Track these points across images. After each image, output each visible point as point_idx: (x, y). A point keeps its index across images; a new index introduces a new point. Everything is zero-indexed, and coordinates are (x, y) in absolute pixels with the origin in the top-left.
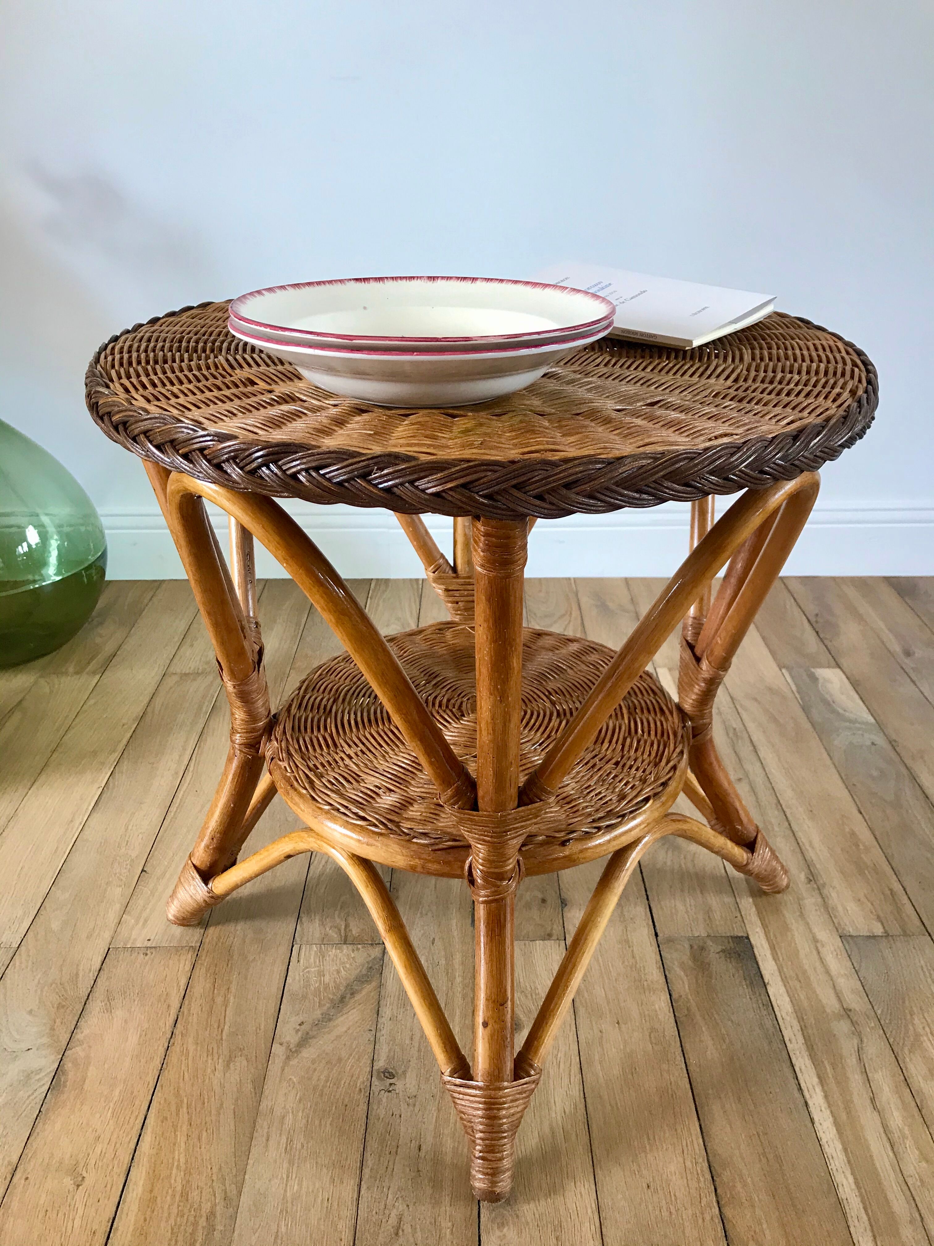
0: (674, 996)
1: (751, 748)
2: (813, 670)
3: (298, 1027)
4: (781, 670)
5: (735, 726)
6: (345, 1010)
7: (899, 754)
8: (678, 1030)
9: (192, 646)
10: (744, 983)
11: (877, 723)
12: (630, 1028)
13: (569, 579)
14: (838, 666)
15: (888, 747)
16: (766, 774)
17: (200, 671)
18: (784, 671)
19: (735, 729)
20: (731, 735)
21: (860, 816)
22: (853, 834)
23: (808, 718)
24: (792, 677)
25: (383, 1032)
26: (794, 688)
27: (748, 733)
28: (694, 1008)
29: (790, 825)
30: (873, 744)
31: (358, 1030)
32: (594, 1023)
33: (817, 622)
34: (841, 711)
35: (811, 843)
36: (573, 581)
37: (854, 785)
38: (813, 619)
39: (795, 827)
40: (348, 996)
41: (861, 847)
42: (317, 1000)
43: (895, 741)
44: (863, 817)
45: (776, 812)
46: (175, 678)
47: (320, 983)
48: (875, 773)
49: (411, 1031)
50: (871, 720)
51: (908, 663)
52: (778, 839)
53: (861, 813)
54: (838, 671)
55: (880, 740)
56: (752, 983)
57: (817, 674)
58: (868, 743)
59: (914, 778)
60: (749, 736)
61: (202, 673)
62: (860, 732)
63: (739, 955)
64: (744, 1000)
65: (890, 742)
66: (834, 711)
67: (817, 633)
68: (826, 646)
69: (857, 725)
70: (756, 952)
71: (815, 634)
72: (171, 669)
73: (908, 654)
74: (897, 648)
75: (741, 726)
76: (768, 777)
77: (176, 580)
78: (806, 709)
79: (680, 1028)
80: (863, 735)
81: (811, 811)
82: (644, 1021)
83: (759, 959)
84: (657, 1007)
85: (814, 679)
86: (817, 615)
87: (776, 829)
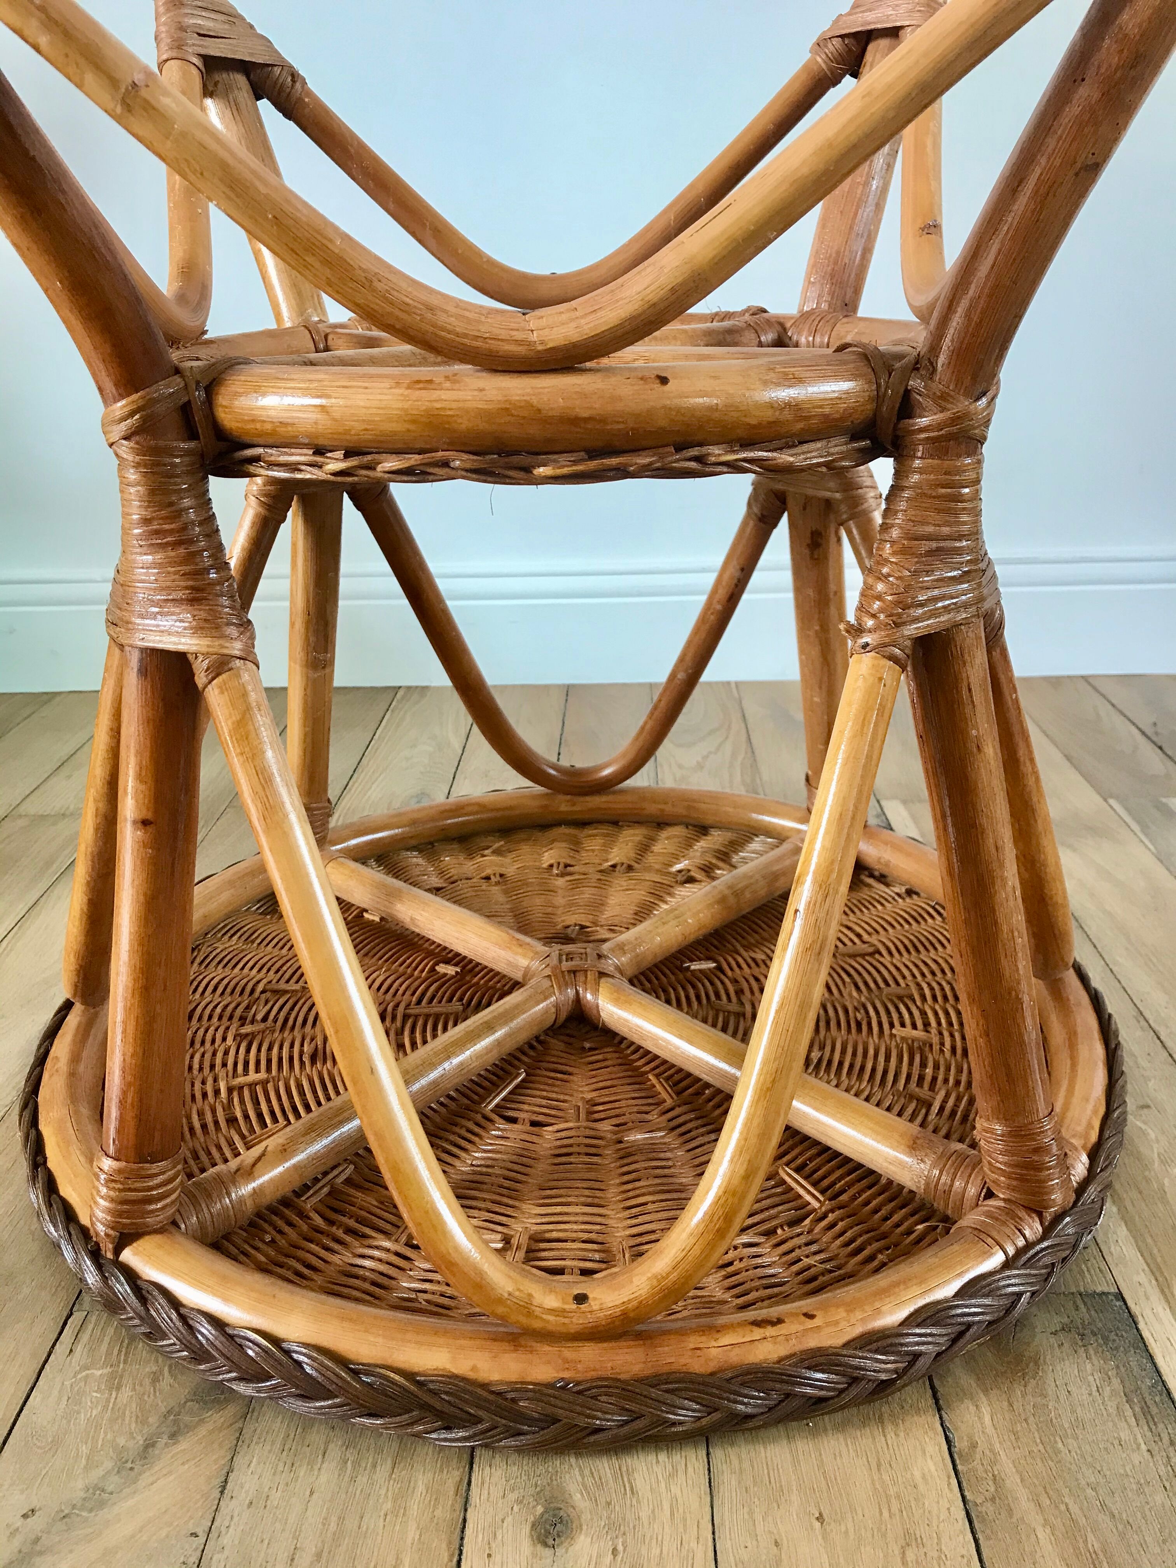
0: (960, 1444)
2: (1164, 800)
3: (19, 1522)
4: (1105, 800)
6: (146, 1478)
8: (976, 1541)
9: (69, 777)
10: (1129, 1413)
12: (851, 1531)
13: (728, 683)
17: (68, 813)
18: (1112, 801)
24: (1129, 811)
25: (226, 1540)
26: (1136, 826)
28: (1012, 1481)
31: (164, 1533)
32: (758, 1517)
33: (1157, 733)
36: (733, 686)
38: (1149, 731)
40: (164, 1439)
42: (84, 1450)
46: (21, 823)
47: (105, 1408)
49: (296, 1538)
52: (1151, 1084)
56: (1146, 1411)
57: (1171, 805)
61: (72, 814)
63: (1106, 1339)
64: (1136, 1458)
67: (1160, 748)
70: (1146, 1334)
71: (1157, 750)
72: (22, 810)
77: (81, 692)
78: (1162, 858)
79: (980, 1536)
82: (886, 1514)
83: (1156, 1350)
84: (917, 1474)
85: (1168, 813)
86: (1155, 724)
87: (1143, 1062)
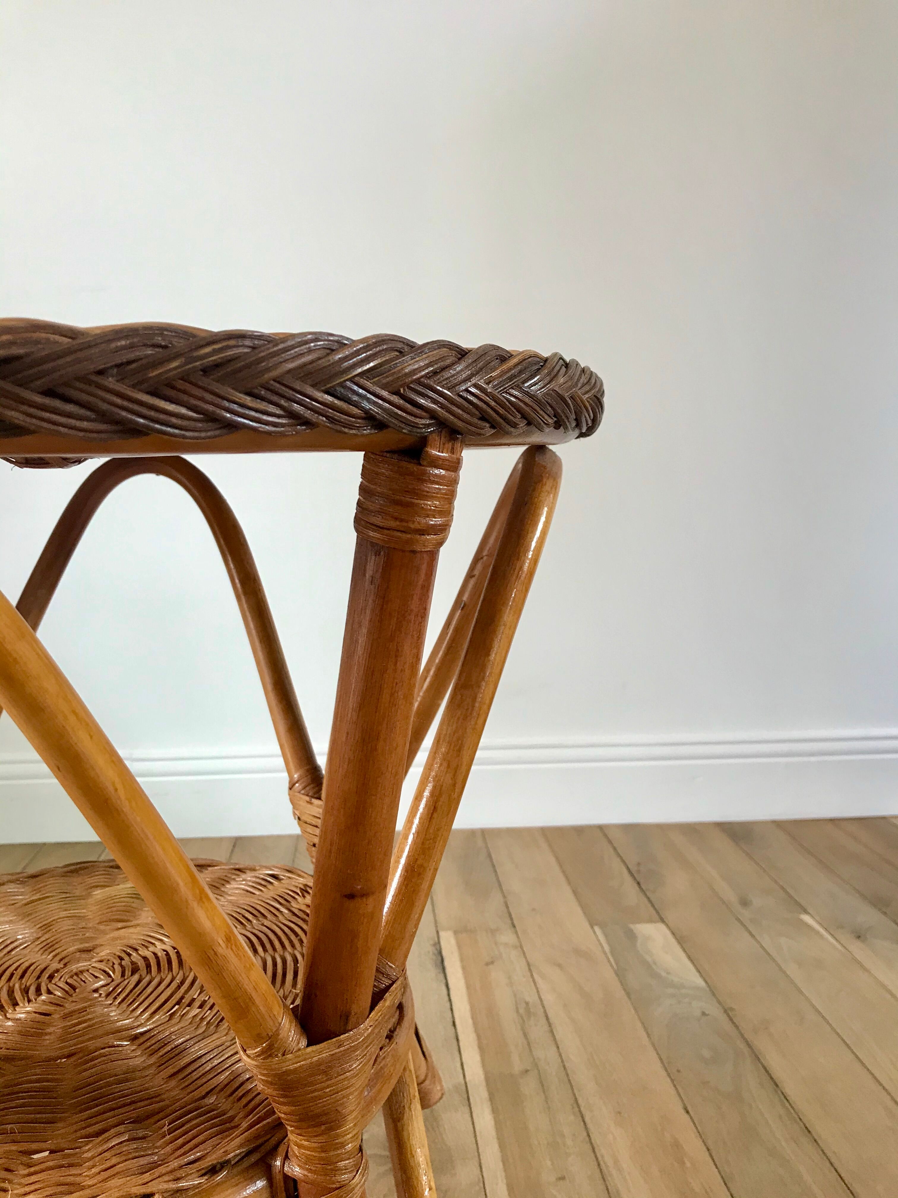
1: (546, 1027)
2: (632, 926)
4: (592, 927)
5: (528, 999)
7: (737, 1027)
11: (709, 986)
14: (662, 920)
15: (723, 1018)
16: (562, 1061)
18: (597, 929)
19: (527, 1003)
20: (522, 1011)
21: (686, 1116)
22: (677, 1145)
23: (622, 984)
24: (606, 935)
26: (607, 948)
27: (544, 1007)
29: (589, 1136)
30: (704, 1014)
33: (639, 871)
34: (663, 974)
35: (616, 1162)
37: (678, 1071)
38: (634, 869)
39: (596, 1139)
41: (688, 1164)
43: (732, 1009)
44: (691, 1118)
45: (572, 1118)
48: (706, 1053)
50: (701, 982)
51: (746, 914)
53: (688, 1112)
54: (662, 926)
55: (715, 1011)
57: (636, 931)
58: (698, 1013)
59: (757, 1057)
60: (545, 1012)
62: (687, 1000)
65: (725, 1011)
66: (655, 975)
67: (638, 883)
68: (648, 898)
69: (684, 991)
71: (636, 885)
73: (745, 903)
74: (730, 896)
75: (536, 997)
76: (564, 1067)
78: (620, 974)
80: (690, 1003)
81: (620, 1113)
85: (631, 936)
86: (638, 864)
87: (569, 1142)
